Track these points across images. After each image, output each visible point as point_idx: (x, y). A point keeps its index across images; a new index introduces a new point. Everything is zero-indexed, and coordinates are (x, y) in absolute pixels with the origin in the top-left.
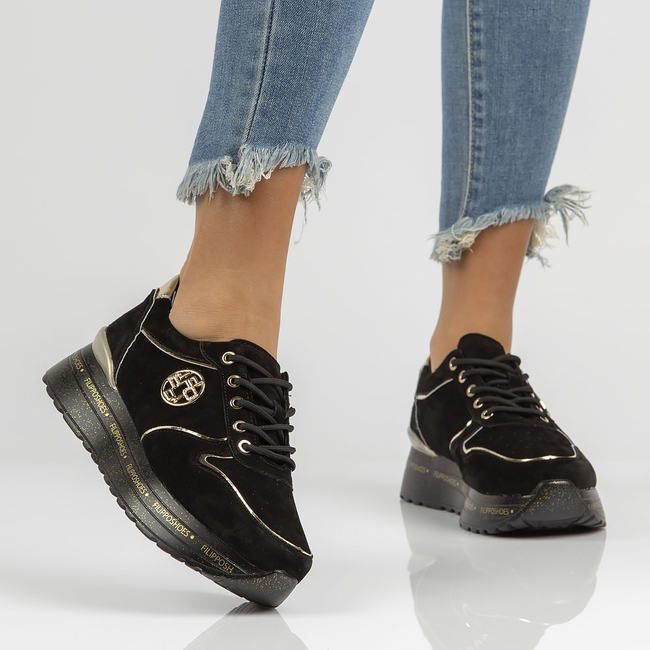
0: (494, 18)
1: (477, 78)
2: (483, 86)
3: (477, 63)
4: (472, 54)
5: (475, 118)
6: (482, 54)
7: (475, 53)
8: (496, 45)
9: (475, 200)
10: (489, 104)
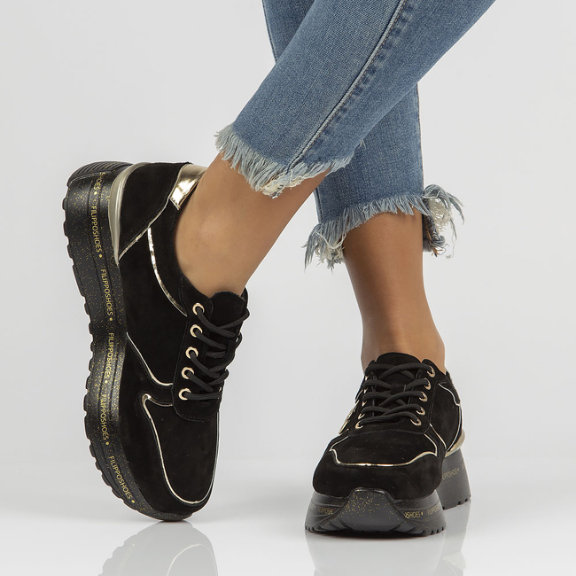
0: (425, 16)
1: (380, 57)
2: (380, 65)
3: (386, 46)
4: (387, 37)
5: (357, 87)
6: (396, 41)
7: (390, 38)
8: (413, 38)
9: (316, 149)
10: (377, 80)
